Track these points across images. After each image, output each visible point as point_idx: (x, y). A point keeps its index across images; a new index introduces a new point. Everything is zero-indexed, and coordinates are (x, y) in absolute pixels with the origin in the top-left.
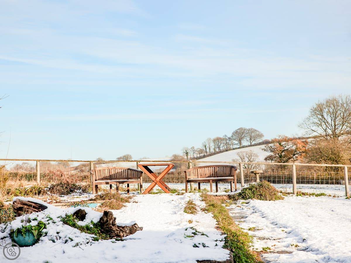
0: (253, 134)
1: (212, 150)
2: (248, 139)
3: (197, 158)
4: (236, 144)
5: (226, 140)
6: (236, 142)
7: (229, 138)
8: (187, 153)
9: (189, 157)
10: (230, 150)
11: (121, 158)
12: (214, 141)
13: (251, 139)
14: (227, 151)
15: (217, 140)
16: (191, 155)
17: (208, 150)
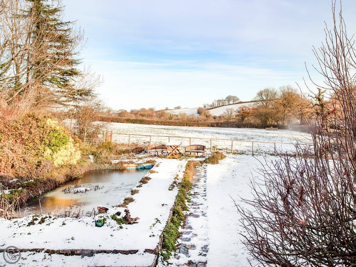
0: (235, 99)
1: (216, 106)
2: (233, 101)
3: (209, 109)
4: (227, 103)
5: (223, 101)
6: (227, 102)
7: (224, 100)
8: (205, 107)
9: (206, 108)
10: (224, 106)
11: (176, 108)
12: (217, 101)
13: (234, 101)
14: (223, 106)
15: (219, 101)
16: (207, 107)
17: (214, 105)
